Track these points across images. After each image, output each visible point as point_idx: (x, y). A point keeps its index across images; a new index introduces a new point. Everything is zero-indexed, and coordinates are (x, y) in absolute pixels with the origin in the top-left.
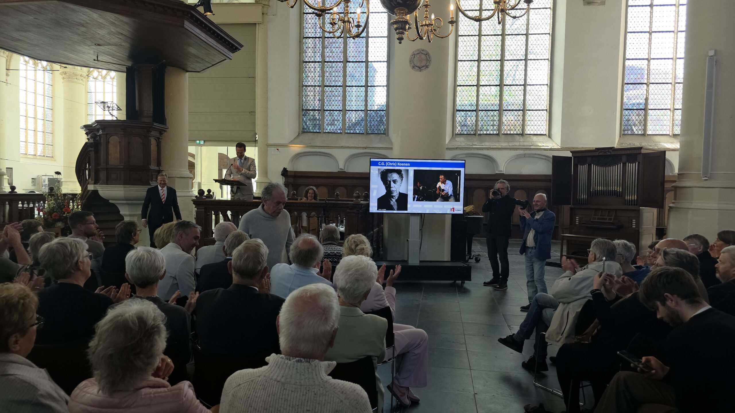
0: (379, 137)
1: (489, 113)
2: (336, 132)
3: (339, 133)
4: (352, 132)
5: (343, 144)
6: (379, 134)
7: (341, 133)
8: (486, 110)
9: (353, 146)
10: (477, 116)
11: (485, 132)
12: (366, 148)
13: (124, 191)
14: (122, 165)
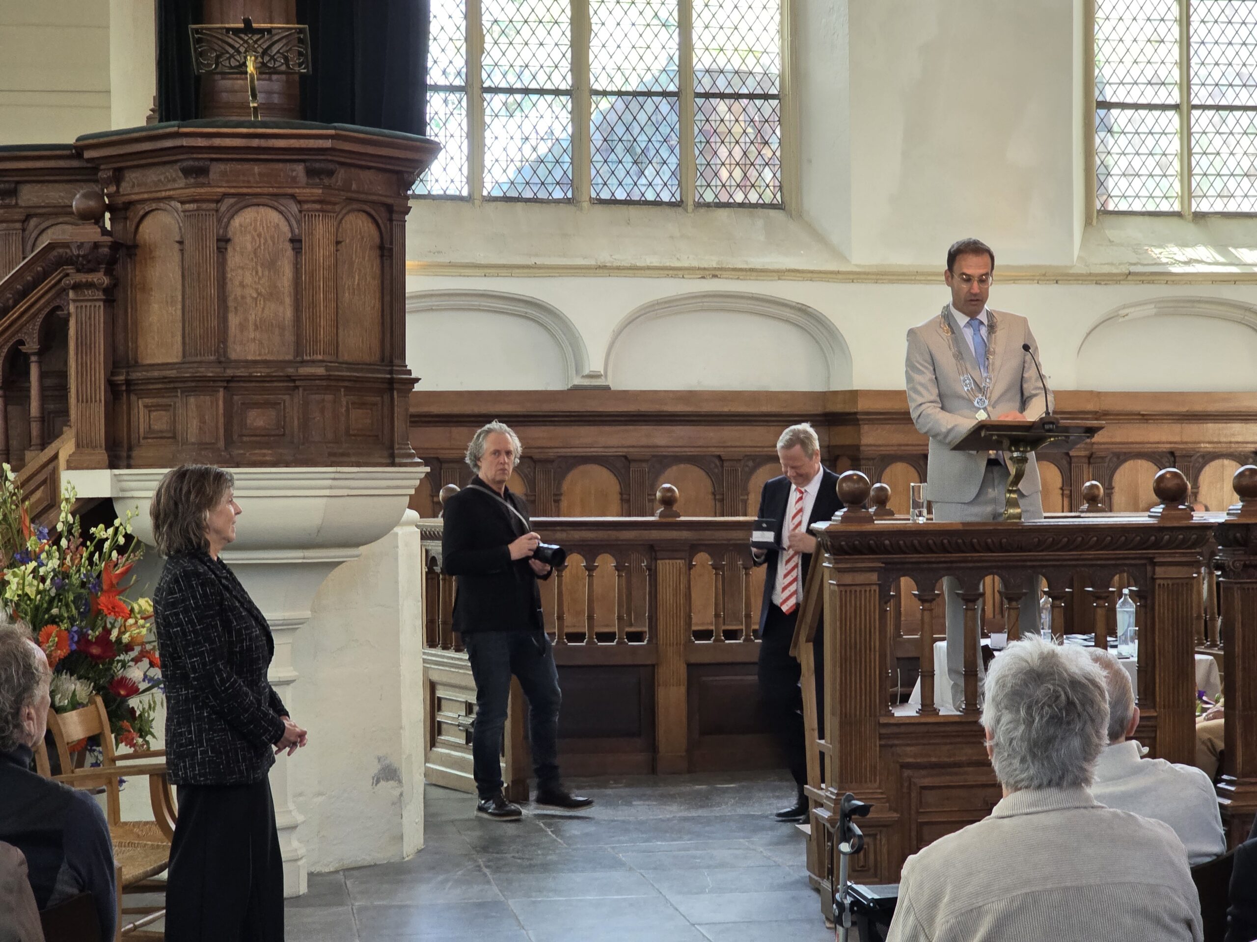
0: (760, 223)
1: (1231, 118)
2: (542, 195)
3: (558, 201)
4: (621, 195)
5: (605, 257)
6: (755, 206)
7: (567, 201)
8: (1218, 108)
9: (654, 261)
10: (1186, 133)
11: (1219, 207)
12: (714, 273)
13: (325, 499)
14: (313, 362)
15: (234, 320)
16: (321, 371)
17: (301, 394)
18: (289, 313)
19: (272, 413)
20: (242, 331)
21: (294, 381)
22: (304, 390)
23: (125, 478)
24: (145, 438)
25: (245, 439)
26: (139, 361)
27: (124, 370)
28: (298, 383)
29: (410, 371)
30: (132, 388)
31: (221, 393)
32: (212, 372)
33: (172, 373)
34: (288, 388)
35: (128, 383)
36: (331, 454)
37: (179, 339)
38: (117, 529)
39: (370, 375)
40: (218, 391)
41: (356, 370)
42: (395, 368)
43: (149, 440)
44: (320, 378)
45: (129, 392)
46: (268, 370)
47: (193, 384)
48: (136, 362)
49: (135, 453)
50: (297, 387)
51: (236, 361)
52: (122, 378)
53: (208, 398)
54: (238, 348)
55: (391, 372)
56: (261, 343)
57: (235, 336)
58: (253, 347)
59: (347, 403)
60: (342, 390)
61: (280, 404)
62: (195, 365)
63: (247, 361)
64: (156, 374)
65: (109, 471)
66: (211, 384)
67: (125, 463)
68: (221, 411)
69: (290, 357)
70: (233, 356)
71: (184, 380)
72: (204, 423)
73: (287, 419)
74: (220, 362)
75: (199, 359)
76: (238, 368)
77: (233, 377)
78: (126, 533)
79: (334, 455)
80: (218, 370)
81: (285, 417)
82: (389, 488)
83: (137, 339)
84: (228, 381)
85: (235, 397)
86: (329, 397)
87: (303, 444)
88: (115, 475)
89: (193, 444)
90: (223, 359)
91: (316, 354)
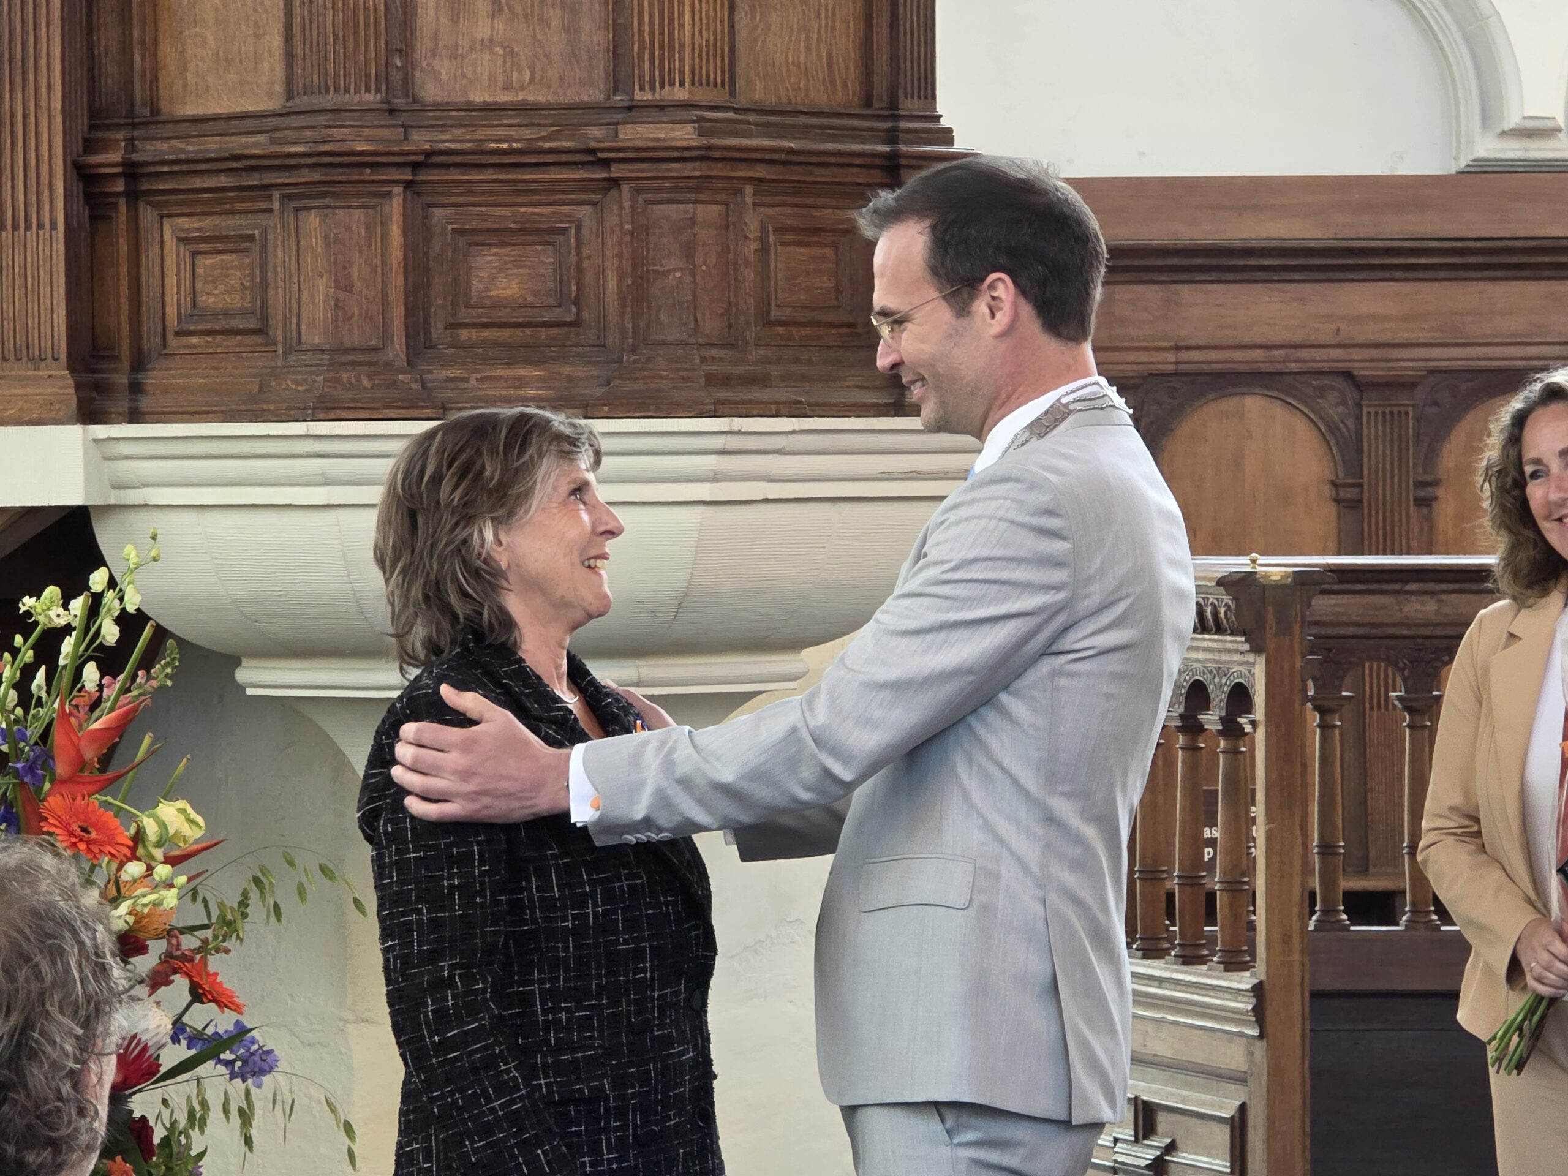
13: (701, 509)
14: (662, 108)
16: (683, 134)
17: (627, 204)
19: (543, 258)
20: (455, 20)
21: (606, 163)
22: (638, 191)
23: (126, 449)
24: (179, 334)
25: (464, 334)
26: (164, 106)
27: (120, 135)
28: (616, 171)
29: (950, 131)
30: (145, 186)
31: (395, 206)
32: (369, 140)
33: (256, 144)
34: (587, 186)
35: (132, 171)
36: (711, 380)
37: (275, 41)
38: (97, 599)
39: (830, 146)
40: (389, 194)
41: (784, 132)
42: (904, 124)
43: (195, 340)
44: (683, 155)
45: (133, 196)
46: (528, 133)
47: (316, 176)
48: (155, 111)
49: (152, 379)
50: (615, 182)
51: (437, 107)
52: (116, 157)
53: (358, 215)
54: (444, 68)
55: (892, 136)
56: (510, 53)
57: (436, 36)
58: (485, 64)
59: (763, 229)
60: (749, 189)
61: (566, 229)
62: (322, 120)
63: (470, 108)
64: (212, 145)
65: (77, 429)
66: (367, 174)
67: (124, 406)
68: (396, 253)
69: (594, 94)
70: (430, 92)
71: (286, 164)
72: (349, 288)
73: (589, 278)
74: (391, 111)
75: (331, 100)
76: (444, 127)
77: (429, 154)
78: (123, 610)
79: (726, 381)
80: (385, 133)
81: (580, 271)
82: (887, 477)
83: (156, 42)
84: (416, 166)
85: (438, 213)
86: (710, 212)
87: (634, 350)
88: (96, 441)
89: (317, 350)
90: (400, 102)
91: (672, 84)
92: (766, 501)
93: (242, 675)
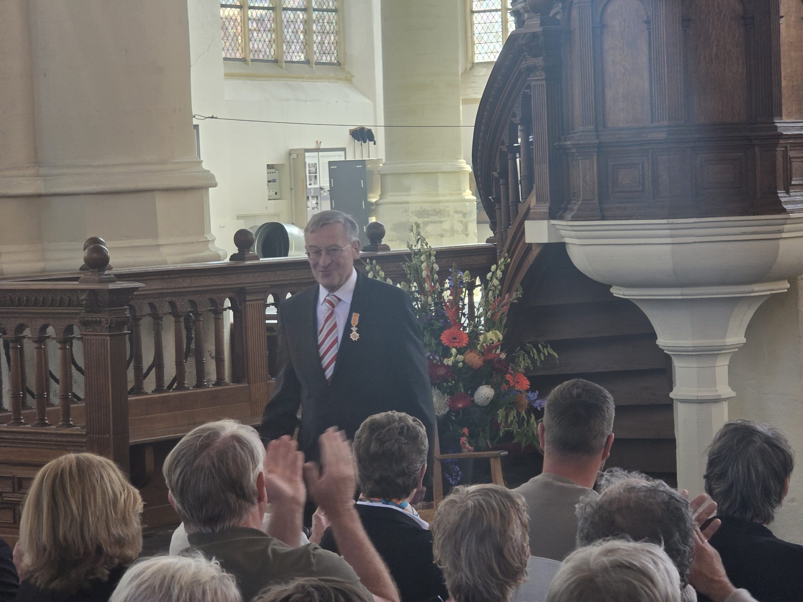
13: (671, 246)
14: (661, 127)
15: (609, 94)
16: (662, 135)
18: (647, 85)
19: (635, 172)
20: (614, 103)
21: (643, 145)
22: (653, 152)
31: (595, 158)
34: (643, 151)
40: (592, 156)
44: (661, 142)
46: (628, 136)
50: (648, 150)
51: (610, 129)
53: (587, 161)
54: (612, 117)
56: (628, 112)
57: (610, 107)
58: (622, 116)
60: (689, 150)
63: (617, 129)
65: (545, 222)
68: (595, 173)
69: (647, 123)
70: (611, 124)
74: (597, 131)
77: (599, 143)
80: (594, 137)
84: (599, 147)
85: (609, 160)
87: (654, 199)
88: (553, 224)
90: (600, 128)
91: (663, 120)
92: (695, 242)
93: (612, 290)
